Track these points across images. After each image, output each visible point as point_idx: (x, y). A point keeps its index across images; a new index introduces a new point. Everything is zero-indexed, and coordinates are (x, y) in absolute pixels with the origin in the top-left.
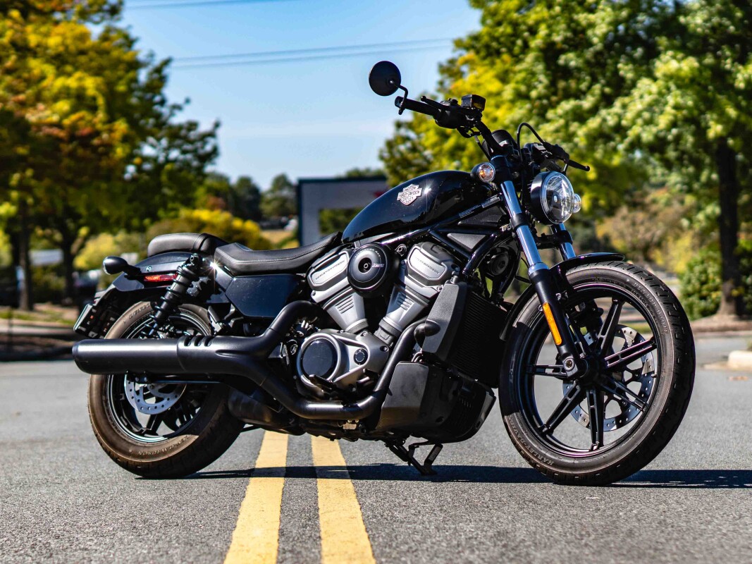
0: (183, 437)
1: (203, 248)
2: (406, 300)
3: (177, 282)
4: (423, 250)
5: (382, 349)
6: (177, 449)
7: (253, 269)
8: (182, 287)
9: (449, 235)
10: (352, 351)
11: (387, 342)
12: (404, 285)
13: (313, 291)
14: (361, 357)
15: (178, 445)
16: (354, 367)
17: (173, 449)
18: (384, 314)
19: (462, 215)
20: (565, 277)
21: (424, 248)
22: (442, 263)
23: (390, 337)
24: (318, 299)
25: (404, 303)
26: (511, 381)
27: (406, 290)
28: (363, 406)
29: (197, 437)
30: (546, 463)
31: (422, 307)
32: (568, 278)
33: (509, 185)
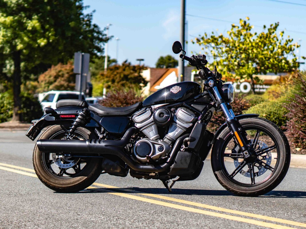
0: (81, 177)
1: (83, 105)
2: (177, 128)
3: (79, 118)
4: (183, 110)
5: (169, 146)
6: (78, 182)
7: (110, 115)
8: (81, 120)
9: (192, 105)
10: (157, 146)
11: (170, 143)
12: (176, 123)
13: (135, 124)
14: (161, 149)
15: (78, 180)
16: (158, 153)
17: (76, 182)
18: (167, 133)
19: (195, 98)
20: (239, 122)
21: (183, 109)
22: (192, 116)
23: (171, 142)
24: (139, 127)
25: (176, 129)
26: (218, 159)
27: (177, 125)
28: (163, 167)
29: (87, 177)
30: (235, 188)
31: (184, 131)
32: (240, 122)
33: (216, 88)
